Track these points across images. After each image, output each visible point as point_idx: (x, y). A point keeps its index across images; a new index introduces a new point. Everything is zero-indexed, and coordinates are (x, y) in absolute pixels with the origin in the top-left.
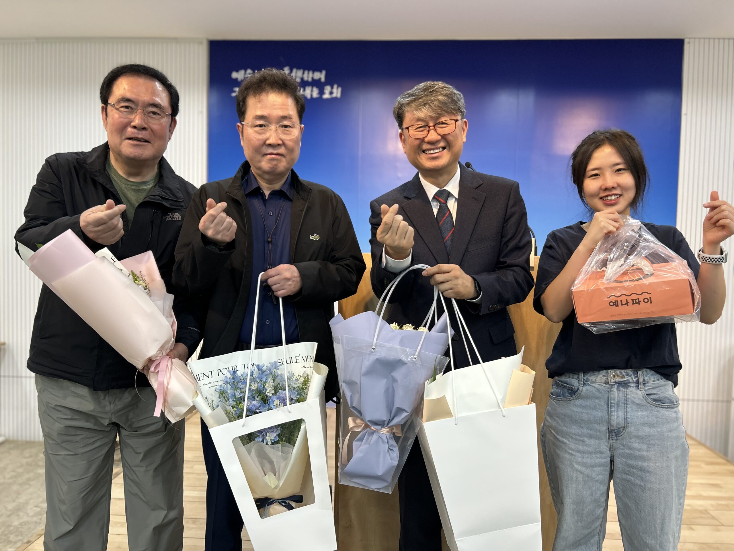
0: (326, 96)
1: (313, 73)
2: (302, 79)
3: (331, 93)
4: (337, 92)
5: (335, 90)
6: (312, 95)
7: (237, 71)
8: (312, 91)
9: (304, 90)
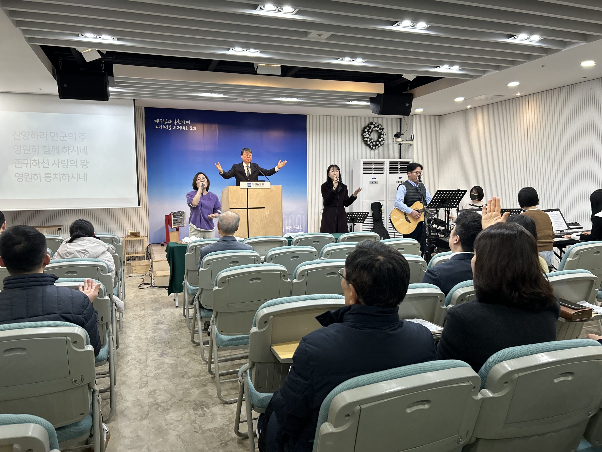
0: (191, 129)
1: (186, 121)
2: (182, 123)
3: (193, 128)
4: (195, 128)
5: (194, 128)
6: (185, 129)
7: (156, 119)
8: (186, 127)
9: (183, 127)
